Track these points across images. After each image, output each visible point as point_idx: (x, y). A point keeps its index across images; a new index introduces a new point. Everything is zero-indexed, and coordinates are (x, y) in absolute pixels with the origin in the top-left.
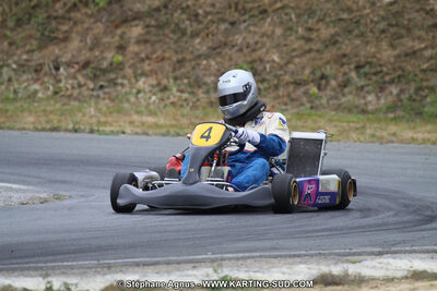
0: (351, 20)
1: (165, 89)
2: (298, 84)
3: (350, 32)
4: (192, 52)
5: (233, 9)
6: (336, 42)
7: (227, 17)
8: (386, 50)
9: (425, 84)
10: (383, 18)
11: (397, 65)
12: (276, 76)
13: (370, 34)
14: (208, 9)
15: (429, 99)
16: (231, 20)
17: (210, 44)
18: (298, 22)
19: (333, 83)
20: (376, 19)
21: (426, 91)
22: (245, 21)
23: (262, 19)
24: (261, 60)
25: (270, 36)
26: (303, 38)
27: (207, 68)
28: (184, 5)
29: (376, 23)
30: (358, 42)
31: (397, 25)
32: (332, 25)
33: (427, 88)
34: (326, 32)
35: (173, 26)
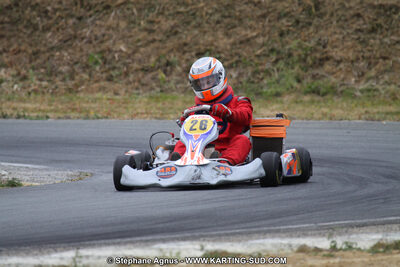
0: (188, 12)
1: (25, 78)
2: (146, 70)
3: (188, 23)
4: (45, 45)
5: (79, 6)
6: (176, 33)
7: (73, 12)
8: (222, 39)
9: (260, 68)
10: (216, 10)
11: (234, 51)
12: (125, 64)
13: (206, 25)
14: (56, 6)
15: (265, 81)
16: (78, 15)
17: (60, 38)
18: (140, 16)
19: (179, 69)
20: (210, 11)
21: (262, 74)
22: (90, 16)
23: (107, 13)
24: (110, 51)
25: (116, 28)
26: (146, 30)
27: (60, 58)
28: (33, 3)
29: (211, 15)
30: (196, 32)
31: (229, 17)
32: (171, 18)
33: (263, 71)
34: (166, 24)
35: (25, 22)
